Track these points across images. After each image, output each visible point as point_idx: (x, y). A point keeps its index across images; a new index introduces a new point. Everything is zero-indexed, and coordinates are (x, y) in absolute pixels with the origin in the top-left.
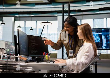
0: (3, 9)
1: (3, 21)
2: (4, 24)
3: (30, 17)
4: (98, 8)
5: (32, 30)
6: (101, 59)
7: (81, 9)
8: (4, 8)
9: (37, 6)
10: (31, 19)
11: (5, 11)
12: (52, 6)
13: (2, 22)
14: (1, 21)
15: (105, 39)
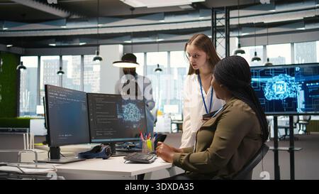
0: (98, 27)
1: (98, 53)
2: (100, 59)
3: (156, 42)
4: (302, 18)
5: (160, 70)
6: (311, 133)
7: (266, 22)
8: (99, 25)
9: (167, 20)
10: (157, 47)
11: (102, 31)
12: (201, 16)
13: (95, 56)
14: (94, 54)
15: (303, 92)
